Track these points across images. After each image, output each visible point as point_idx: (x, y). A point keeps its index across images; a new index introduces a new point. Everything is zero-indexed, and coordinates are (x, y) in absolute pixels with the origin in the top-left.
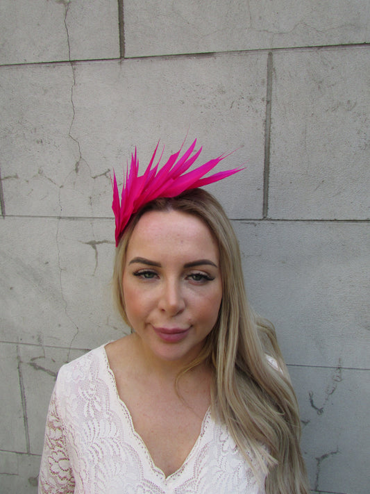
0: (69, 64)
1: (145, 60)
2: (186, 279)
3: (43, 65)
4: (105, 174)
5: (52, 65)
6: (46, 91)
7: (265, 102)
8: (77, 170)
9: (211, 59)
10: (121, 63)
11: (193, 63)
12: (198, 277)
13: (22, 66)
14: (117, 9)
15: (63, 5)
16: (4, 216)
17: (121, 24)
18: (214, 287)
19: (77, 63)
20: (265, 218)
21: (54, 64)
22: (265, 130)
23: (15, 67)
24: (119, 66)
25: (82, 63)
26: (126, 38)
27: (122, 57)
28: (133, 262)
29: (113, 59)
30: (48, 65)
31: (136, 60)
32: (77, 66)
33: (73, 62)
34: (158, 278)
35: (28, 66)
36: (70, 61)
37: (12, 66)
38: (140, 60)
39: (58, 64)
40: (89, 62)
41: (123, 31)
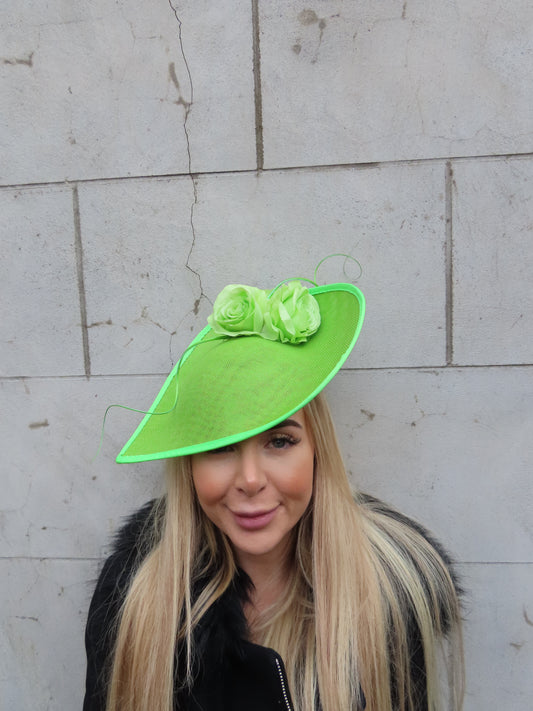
0: (189, 177)
1: (289, 172)
3: (154, 179)
5: (165, 179)
6: (156, 212)
7: (444, 221)
8: (196, 311)
9: (374, 170)
10: (258, 176)
11: (352, 175)
13: (124, 181)
14: (254, 112)
15: (182, 106)
16: (88, 377)
17: (259, 129)
19: (200, 176)
20: (449, 365)
21: (169, 178)
22: (446, 254)
23: (115, 181)
24: (255, 179)
25: (207, 176)
27: (260, 168)
29: (247, 171)
30: (159, 179)
31: (278, 172)
32: (201, 179)
33: (193, 175)
35: (133, 180)
36: (190, 174)
37: (110, 181)
38: (283, 172)
39: (174, 178)
40: (216, 175)
41: (261, 137)
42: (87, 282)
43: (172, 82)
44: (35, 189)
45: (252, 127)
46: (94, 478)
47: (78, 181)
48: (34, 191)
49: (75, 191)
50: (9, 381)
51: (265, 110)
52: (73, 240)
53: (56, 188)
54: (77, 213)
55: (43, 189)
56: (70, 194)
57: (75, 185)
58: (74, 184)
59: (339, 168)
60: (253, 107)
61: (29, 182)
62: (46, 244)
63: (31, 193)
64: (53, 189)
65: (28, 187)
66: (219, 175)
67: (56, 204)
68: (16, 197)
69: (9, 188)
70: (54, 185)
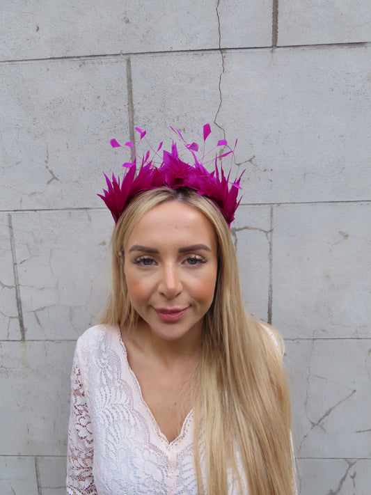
0: (219, 51)
1: (296, 48)
2: (183, 263)
3: (191, 53)
4: (250, 161)
5: (200, 53)
6: (192, 79)
9: (362, 49)
10: (272, 51)
11: (344, 52)
12: (194, 261)
13: (168, 54)
17: (275, 14)
18: (209, 269)
19: (227, 51)
21: (202, 52)
23: (160, 54)
24: (270, 54)
25: (233, 51)
26: (279, 27)
27: (274, 46)
28: (132, 250)
29: (265, 47)
30: (195, 53)
31: (288, 49)
32: (228, 54)
33: (222, 50)
34: (157, 264)
35: (174, 54)
36: (220, 49)
37: (156, 54)
38: (292, 49)
39: (207, 52)
40: (240, 50)
41: (277, 20)
44: (96, 60)
45: (270, 11)
47: (131, 53)
48: (95, 61)
49: (129, 62)
50: (75, 211)
52: (126, 101)
53: (113, 59)
54: (130, 80)
55: (104, 60)
56: (124, 64)
58: (127, 56)
59: (335, 46)
61: (92, 54)
62: (104, 104)
63: (93, 63)
64: (111, 60)
65: (90, 58)
66: (242, 50)
67: (113, 72)
68: (80, 66)
69: (75, 59)
70: (111, 57)
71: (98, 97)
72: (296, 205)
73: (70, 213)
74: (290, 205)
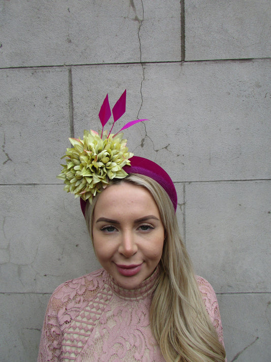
0: (140, 64)
1: (200, 63)
3: (118, 65)
4: (166, 148)
5: (126, 65)
8: (142, 145)
9: (250, 63)
10: (181, 65)
11: (236, 66)
13: (100, 66)
14: (180, 26)
15: (137, 22)
17: (183, 37)
19: (147, 64)
21: (127, 65)
23: (95, 66)
24: (180, 67)
25: (151, 64)
26: (186, 47)
27: (183, 60)
29: (176, 62)
30: (122, 65)
31: (194, 63)
32: (147, 66)
33: (143, 63)
35: (106, 66)
36: (141, 63)
37: (91, 66)
38: (197, 63)
39: (131, 65)
40: (156, 64)
41: (184, 42)
42: (76, 127)
43: (131, 7)
44: (45, 70)
45: (179, 35)
46: (77, 246)
47: (72, 65)
48: (44, 70)
49: (70, 71)
50: (25, 186)
51: (187, 26)
52: (68, 101)
53: (58, 69)
54: (71, 84)
55: (50, 69)
56: (67, 73)
57: (70, 68)
59: (230, 61)
60: (180, 23)
61: (42, 65)
62: (51, 103)
63: (43, 72)
64: (57, 70)
65: (40, 68)
66: (158, 64)
67: (58, 79)
68: (33, 74)
69: (29, 68)
70: (57, 67)
71: (46, 98)
72: (203, 183)
73: (21, 188)
74: (199, 183)
